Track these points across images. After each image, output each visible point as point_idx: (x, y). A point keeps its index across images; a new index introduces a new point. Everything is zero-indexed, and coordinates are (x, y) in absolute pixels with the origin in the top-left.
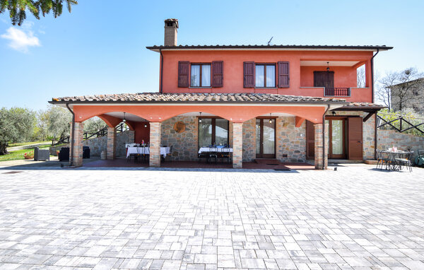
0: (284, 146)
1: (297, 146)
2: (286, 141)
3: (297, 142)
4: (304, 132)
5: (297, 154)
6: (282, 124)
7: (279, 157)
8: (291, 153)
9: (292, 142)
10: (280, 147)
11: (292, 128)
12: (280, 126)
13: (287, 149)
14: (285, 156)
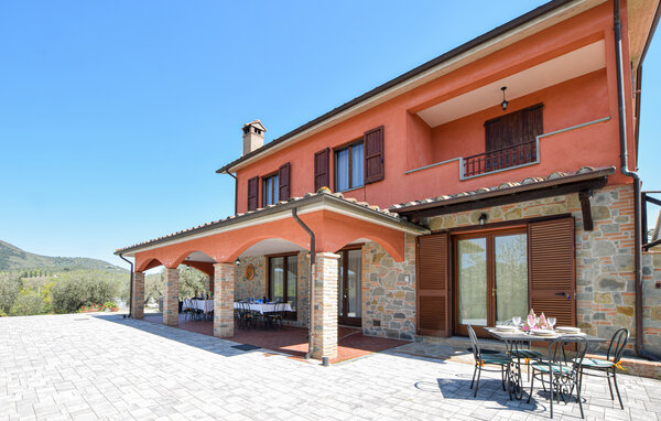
0: (375, 302)
1: (400, 303)
2: (380, 291)
3: (399, 295)
4: (413, 273)
5: (398, 321)
6: (370, 256)
7: (367, 326)
8: (387, 318)
9: (390, 295)
10: (368, 304)
11: (389, 264)
12: (367, 261)
13: (380, 308)
14: (377, 323)
